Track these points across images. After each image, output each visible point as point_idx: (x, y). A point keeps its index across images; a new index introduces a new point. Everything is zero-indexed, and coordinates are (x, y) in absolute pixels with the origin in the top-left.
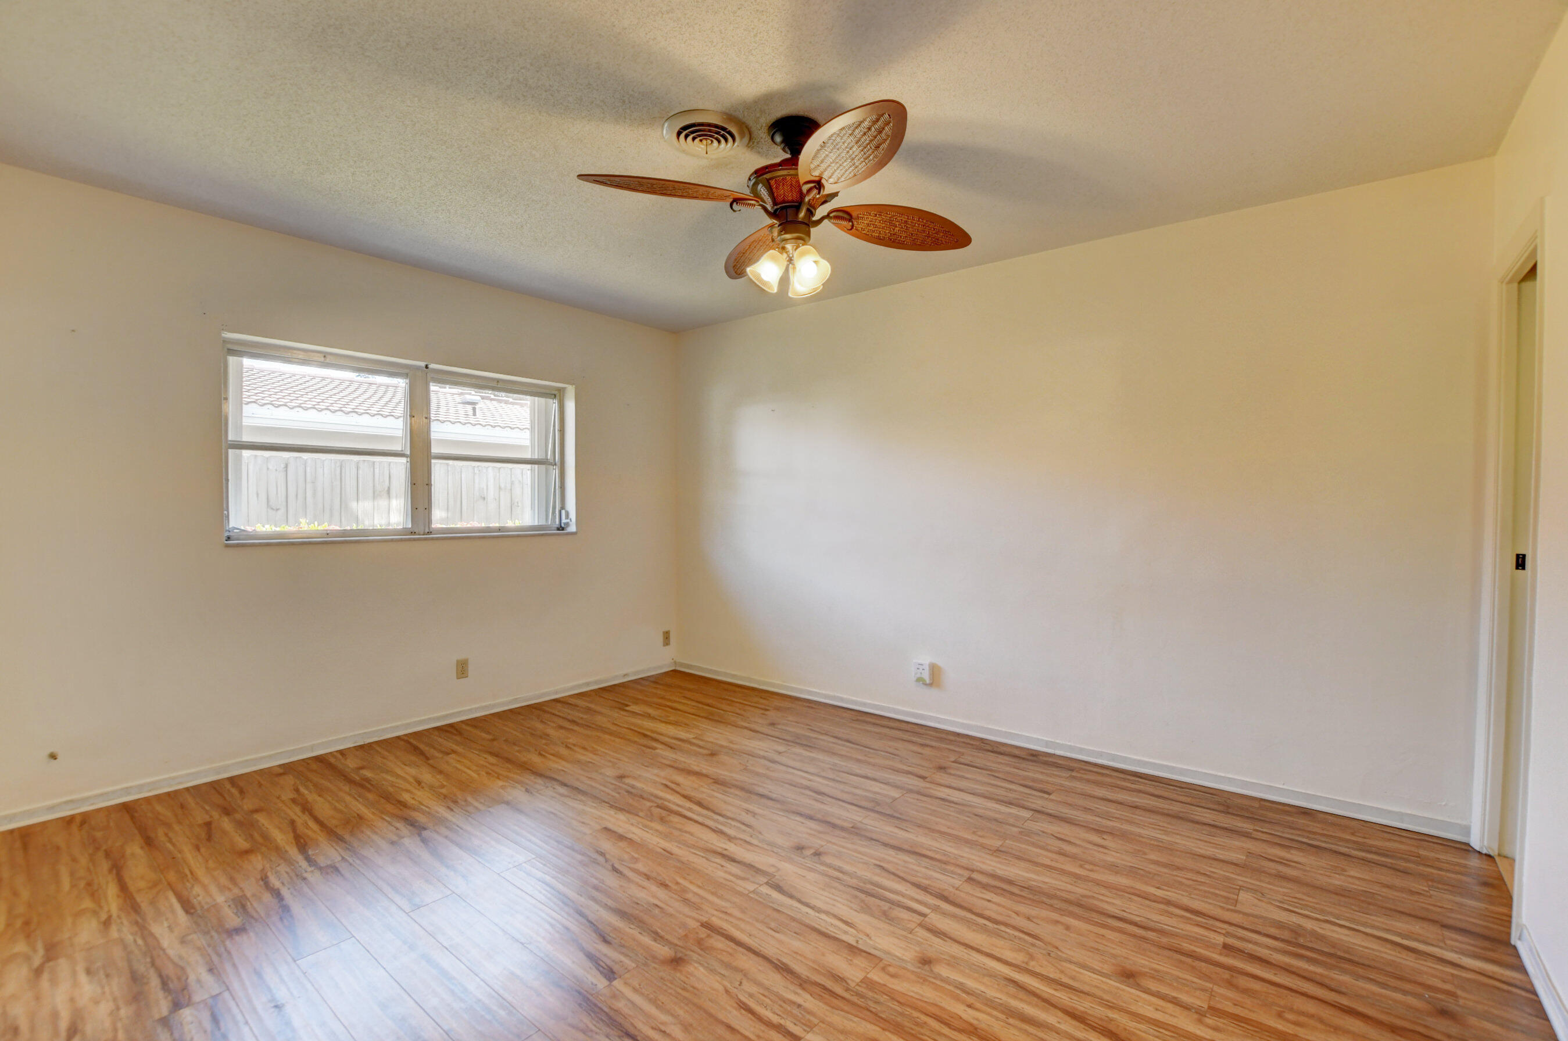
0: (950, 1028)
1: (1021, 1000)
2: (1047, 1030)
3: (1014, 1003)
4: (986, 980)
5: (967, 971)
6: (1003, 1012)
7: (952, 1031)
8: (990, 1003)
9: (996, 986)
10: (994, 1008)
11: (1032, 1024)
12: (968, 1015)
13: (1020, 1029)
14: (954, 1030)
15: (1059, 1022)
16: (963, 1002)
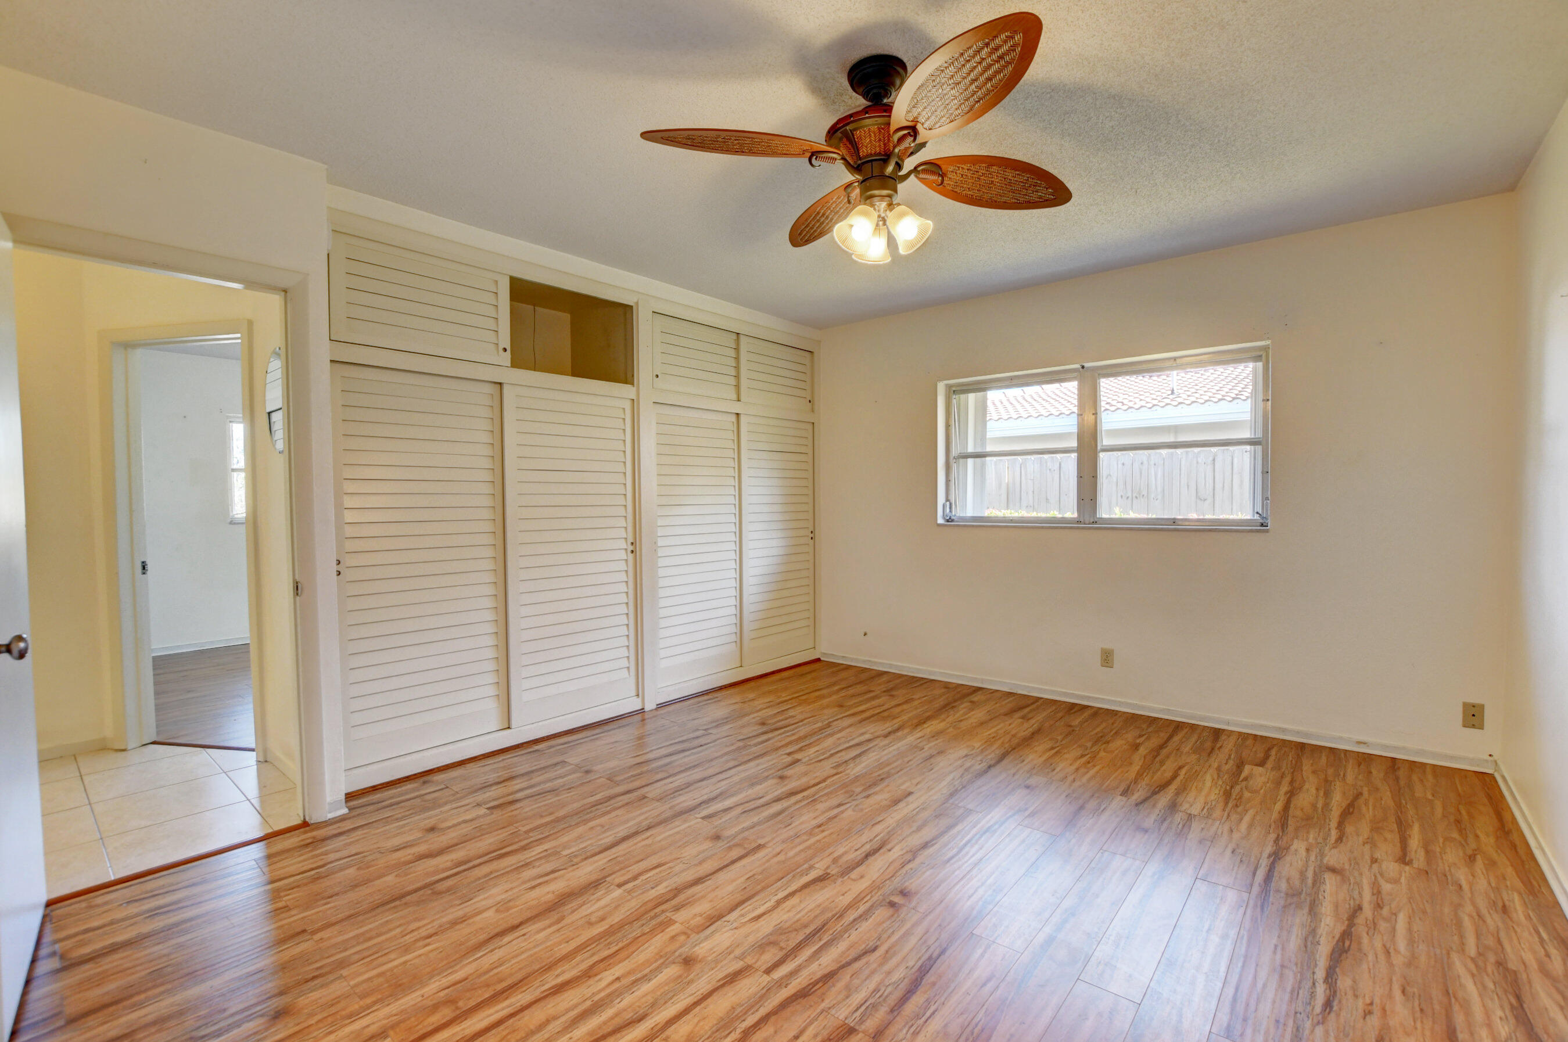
0: (597, 962)
1: (612, 1018)
2: (566, 1025)
3: (609, 1013)
4: (650, 999)
5: (666, 988)
6: (602, 999)
7: (593, 962)
8: (618, 994)
9: (637, 1004)
10: (609, 995)
11: (577, 1017)
12: (608, 976)
13: (576, 1006)
14: (594, 964)
15: (571, 1038)
16: (624, 976)
